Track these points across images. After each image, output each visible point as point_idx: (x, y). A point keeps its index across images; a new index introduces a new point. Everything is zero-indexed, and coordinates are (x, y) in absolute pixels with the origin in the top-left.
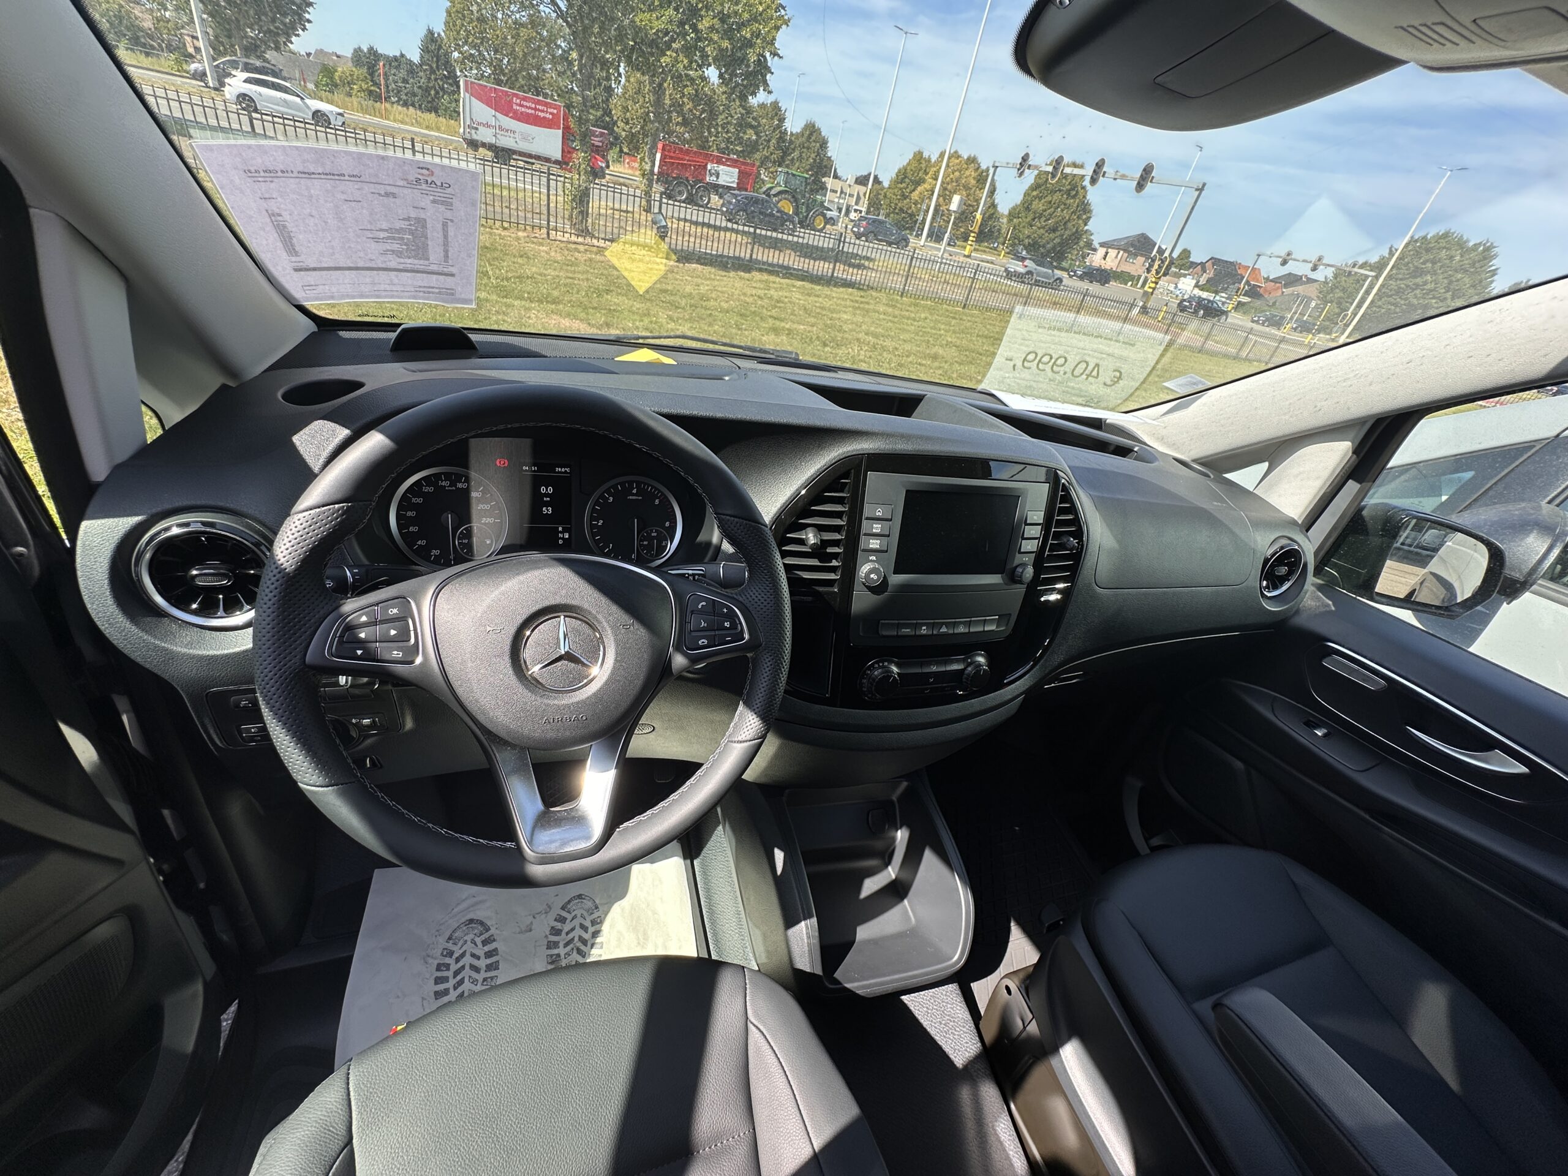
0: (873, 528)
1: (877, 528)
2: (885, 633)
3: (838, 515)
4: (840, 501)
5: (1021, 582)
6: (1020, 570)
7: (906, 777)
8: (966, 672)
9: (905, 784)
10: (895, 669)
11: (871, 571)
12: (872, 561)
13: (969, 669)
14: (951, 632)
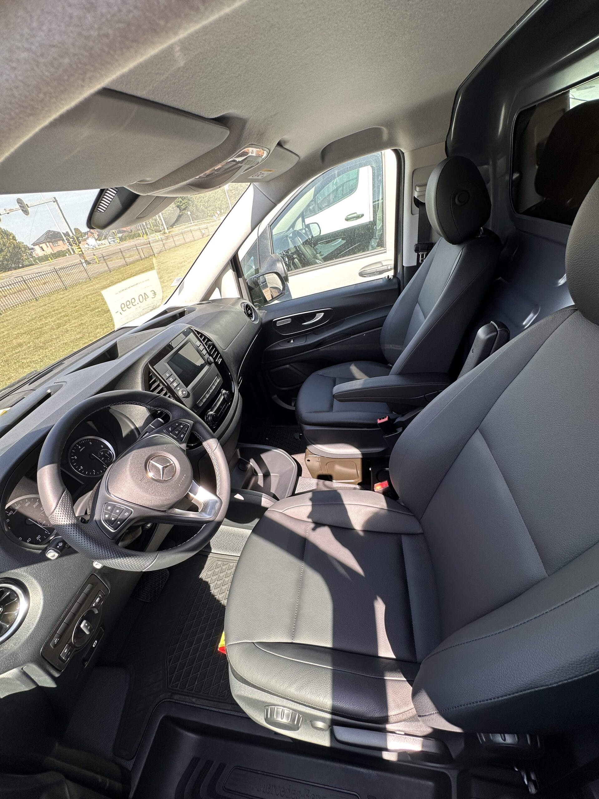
0: (170, 380)
1: (171, 379)
2: (201, 405)
3: (158, 386)
4: (155, 381)
5: (212, 363)
6: (209, 360)
7: (237, 448)
8: (225, 397)
9: (238, 450)
10: (211, 413)
11: (182, 392)
12: (179, 389)
13: (225, 396)
14: (212, 390)
